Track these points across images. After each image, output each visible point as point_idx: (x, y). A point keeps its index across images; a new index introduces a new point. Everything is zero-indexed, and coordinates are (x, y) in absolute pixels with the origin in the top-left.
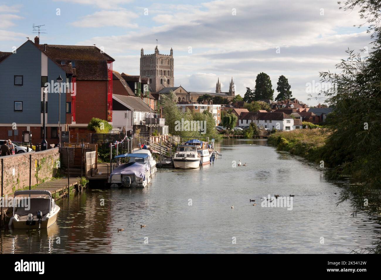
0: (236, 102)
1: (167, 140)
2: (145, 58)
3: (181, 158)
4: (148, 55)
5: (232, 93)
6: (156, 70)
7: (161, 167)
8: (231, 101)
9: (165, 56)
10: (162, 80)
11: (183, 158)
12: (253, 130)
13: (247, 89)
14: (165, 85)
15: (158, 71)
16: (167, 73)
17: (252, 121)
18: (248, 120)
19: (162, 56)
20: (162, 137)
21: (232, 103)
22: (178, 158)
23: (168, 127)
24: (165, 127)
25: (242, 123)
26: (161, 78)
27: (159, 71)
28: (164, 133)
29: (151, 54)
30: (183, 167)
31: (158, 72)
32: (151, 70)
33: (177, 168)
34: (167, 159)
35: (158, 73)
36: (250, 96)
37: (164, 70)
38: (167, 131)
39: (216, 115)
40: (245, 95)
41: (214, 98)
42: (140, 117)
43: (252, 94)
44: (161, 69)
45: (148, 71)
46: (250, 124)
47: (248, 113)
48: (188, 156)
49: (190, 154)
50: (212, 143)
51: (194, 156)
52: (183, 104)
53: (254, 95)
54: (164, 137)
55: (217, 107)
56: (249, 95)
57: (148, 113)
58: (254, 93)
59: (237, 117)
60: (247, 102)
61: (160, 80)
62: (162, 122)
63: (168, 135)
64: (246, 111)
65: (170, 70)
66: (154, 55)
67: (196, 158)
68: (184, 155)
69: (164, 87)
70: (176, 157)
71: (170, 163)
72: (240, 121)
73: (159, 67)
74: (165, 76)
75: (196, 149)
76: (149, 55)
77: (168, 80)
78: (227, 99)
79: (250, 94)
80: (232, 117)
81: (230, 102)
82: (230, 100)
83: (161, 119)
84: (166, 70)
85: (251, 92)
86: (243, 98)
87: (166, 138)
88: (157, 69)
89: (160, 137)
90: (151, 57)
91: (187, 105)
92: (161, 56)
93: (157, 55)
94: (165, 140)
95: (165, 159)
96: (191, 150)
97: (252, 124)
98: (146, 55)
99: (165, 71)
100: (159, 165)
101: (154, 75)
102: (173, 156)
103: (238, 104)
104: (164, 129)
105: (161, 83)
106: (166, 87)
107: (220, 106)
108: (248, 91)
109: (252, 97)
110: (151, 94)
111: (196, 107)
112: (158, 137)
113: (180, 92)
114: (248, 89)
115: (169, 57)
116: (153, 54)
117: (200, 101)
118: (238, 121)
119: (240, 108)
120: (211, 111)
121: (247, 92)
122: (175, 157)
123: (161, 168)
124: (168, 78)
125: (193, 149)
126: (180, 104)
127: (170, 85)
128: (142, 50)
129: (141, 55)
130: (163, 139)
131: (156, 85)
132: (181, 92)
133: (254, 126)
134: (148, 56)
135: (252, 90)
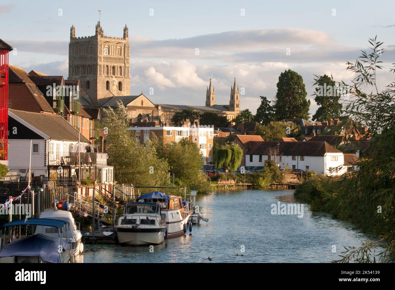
0: (241, 122)
1: (109, 193)
2: (78, 43)
3: (130, 226)
4: (82, 38)
5: (235, 106)
6: (97, 65)
7: (93, 242)
8: (233, 120)
9: (113, 40)
10: (108, 83)
11: (134, 225)
12: (270, 172)
13: (262, 100)
14: (114, 93)
15: (100, 66)
16: (118, 71)
17: (269, 158)
18: (263, 156)
19: (109, 40)
20: (101, 188)
21: (234, 124)
22: (125, 226)
23: (112, 168)
24: (107, 168)
25: (251, 160)
26: (107, 79)
27: (102, 66)
28: (105, 180)
29: (89, 37)
30: (134, 243)
31: (102, 69)
32: (89, 65)
33: (125, 245)
34: (107, 227)
35: (101, 71)
36: (267, 112)
37: (113, 64)
38: (111, 176)
39: (204, 146)
40: (258, 110)
41: (201, 116)
42: (61, 150)
43: (270, 108)
44: (106, 64)
45: (83, 66)
46: (266, 162)
47: (263, 142)
48: (143, 222)
49: (147, 218)
50: (192, 199)
51: (153, 222)
52: (145, 126)
53: (274, 111)
54: (104, 187)
55: (207, 132)
56: (265, 111)
57: (75, 143)
58: (274, 107)
59: (241, 151)
60: (261, 122)
61: (103, 82)
62: (102, 159)
63: (112, 183)
64: (259, 138)
65: (123, 65)
66: (95, 37)
67: (157, 226)
68: (136, 220)
69: (112, 96)
70: (122, 224)
71: (111, 235)
72: (248, 157)
73: (102, 60)
74: (114, 76)
75: (158, 210)
76: (86, 37)
77: (120, 84)
78: (226, 117)
79: (267, 108)
80: (233, 150)
81: (231, 122)
82: (231, 120)
83: (99, 155)
84: (115, 65)
85: (268, 105)
86: (254, 116)
87: (107, 189)
88: (99, 63)
89: (97, 188)
90: (89, 42)
91: (152, 128)
92: (106, 40)
93: (99, 37)
94: (107, 192)
95: (103, 228)
96: (149, 212)
97: (269, 164)
98: (79, 38)
99: (114, 67)
100: (90, 238)
101: (94, 74)
102: (117, 222)
103: (245, 128)
104: (104, 173)
105: (108, 88)
106: (116, 95)
107: (212, 129)
108: (263, 103)
109: (270, 113)
110: (84, 109)
111: (168, 132)
112: (93, 187)
113: (140, 105)
114: (264, 99)
115: (120, 41)
116: (92, 37)
117: (177, 120)
118: (245, 157)
119: (247, 134)
120: (196, 140)
121: (261, 106)
122: (120, 225)
123: (95, 244)
124: (120, 80)
125: (153, 209)
126: (140, 126)
127: (122, 92)
128: (72, 29)
129: (71, 37)
130: (103, 191)
131: (98, 92)
132: (142, 105)
133: (272, 167)
134: (83, 40)
135: (270, 102)
